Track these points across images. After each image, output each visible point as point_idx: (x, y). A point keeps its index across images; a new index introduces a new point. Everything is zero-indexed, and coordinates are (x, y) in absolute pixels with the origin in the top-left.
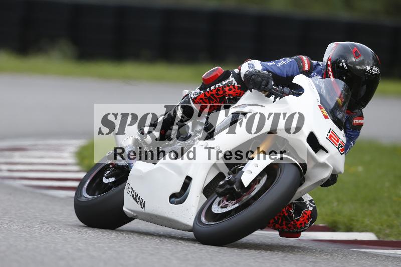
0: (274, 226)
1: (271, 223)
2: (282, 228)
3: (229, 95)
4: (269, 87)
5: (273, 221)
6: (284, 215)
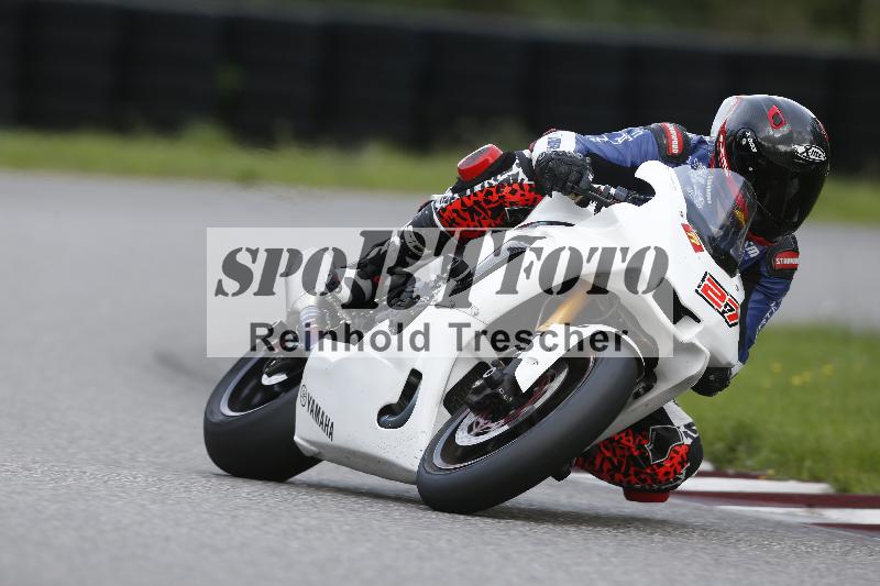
0: (612, 477)
1: (606, 470)
2: (629, 482)
3: (512, 204)
4: (583, 184)
5: (610, 467)
6: (632, 454)
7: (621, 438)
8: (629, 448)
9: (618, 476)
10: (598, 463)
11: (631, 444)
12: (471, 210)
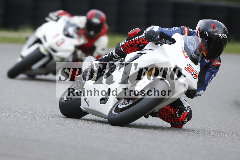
0: (167, 120)
1: (165, 118)
2: (172, 122)
3: (142, 44)
4: (156, 39)
5: (167, 117)
6: (172, 114)
7: (169, 110)
8: (172, 112)
9: (169, 120)
10: (163, 116)
11: (172, 111)
12: (131, 45)
